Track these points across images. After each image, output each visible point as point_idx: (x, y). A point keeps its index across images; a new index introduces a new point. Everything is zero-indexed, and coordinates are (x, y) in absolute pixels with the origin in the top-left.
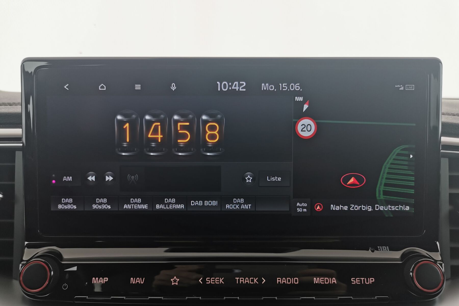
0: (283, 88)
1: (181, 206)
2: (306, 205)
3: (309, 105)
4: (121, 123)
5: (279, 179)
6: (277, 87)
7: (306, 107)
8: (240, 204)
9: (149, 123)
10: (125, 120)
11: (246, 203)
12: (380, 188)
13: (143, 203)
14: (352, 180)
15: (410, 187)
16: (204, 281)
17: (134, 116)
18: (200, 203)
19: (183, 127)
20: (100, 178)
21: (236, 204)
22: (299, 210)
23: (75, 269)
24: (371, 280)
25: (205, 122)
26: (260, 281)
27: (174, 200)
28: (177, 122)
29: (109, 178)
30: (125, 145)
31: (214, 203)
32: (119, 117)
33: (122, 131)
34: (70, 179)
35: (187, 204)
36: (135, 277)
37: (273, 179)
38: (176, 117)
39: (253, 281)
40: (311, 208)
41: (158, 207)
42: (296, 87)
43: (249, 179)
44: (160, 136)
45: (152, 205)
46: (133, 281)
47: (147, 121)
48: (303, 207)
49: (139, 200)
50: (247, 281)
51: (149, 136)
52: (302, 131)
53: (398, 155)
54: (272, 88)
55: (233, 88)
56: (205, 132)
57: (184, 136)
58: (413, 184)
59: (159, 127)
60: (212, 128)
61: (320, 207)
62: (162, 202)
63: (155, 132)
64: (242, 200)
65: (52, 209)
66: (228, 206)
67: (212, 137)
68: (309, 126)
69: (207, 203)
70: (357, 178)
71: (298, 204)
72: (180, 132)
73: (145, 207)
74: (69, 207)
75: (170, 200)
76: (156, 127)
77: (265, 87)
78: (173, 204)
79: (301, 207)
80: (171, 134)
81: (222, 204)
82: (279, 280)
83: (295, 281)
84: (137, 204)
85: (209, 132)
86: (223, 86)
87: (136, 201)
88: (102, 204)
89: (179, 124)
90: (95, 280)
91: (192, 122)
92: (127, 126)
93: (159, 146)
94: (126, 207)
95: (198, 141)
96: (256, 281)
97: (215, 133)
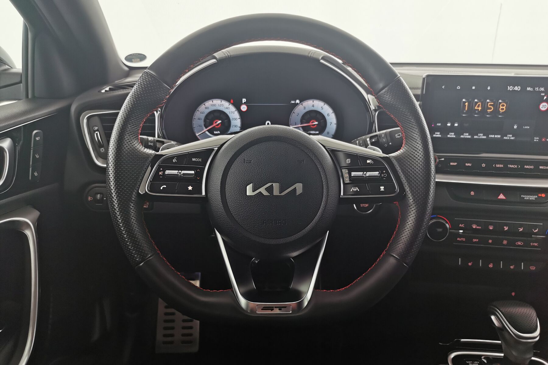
0: (536, 89)
1: (485, 137)
2: (538, 138)
3: (547, 97)
4: (465, 102)
5: (529, 127)
6: (534, 89)
7: (545, 98)
8: (510, 137)
9: (477, 103)
10: (466, 101)
11: (512, 137)
13: (469, 135)
16: (495, 165)
17: (470, 100)
18: (493, 136)
19: (490, 105)
20: (453, 125)
21: (509, 137)
22: (535, 140)
23: (443, 159)
25: (500, 103)
26: (518, 166)
27: (482, 135)
28: (488, 102)
29: (456, 125)
30: (465, 111)
31: (499, 136)
32: (464, 100)
33: (464, 106)
34: (439, 124)
35: (488, 136)
36: (468, 163)
37: (526, 127)
39: (515, 166)
40: (540, 140)
41: (475, 137)
42: (542, 89)
43: (515, 127)
44: (480, 108)
45: (473, 136)
46: (467, 164)
48: (537, 139)
49: (468, 134)
50: (513, 166)
51: (476, 108)
52: (542, 108)
54: (532, 89)
55: (515, 89)
56: (499, 107)
57: (491, 109)
59: (480, 105)
61: (544, 139)
62: (477, 135)
63: (478, 106)
64: (511, 136)
66: (505, 138)
67: (502, 109)
68: (545, 106)
69: (496, 136)
71: (535, 138)
72: (489, 107)
73: (470, 137)
74: (438, 136)
75: (480, 135)
76: (479, 104)
77: (529, 89)
78: (482, 136)
79: (536, 139)
80: (485, 108)
81: (502, 137)
82: (525, 167)
83: (532, 167)
84: (467, 136)
85: (501, 107)
86: (510, 88)
87: (466, 134)
88: (452, 135)
89: (489, 104)
90: (452, 164)
91: (494, 103)
92: (467, 104)
93: (479, 112)
94: (462, 136)
95: (496, 110)
96: (516, 166)
97: (504, 107)
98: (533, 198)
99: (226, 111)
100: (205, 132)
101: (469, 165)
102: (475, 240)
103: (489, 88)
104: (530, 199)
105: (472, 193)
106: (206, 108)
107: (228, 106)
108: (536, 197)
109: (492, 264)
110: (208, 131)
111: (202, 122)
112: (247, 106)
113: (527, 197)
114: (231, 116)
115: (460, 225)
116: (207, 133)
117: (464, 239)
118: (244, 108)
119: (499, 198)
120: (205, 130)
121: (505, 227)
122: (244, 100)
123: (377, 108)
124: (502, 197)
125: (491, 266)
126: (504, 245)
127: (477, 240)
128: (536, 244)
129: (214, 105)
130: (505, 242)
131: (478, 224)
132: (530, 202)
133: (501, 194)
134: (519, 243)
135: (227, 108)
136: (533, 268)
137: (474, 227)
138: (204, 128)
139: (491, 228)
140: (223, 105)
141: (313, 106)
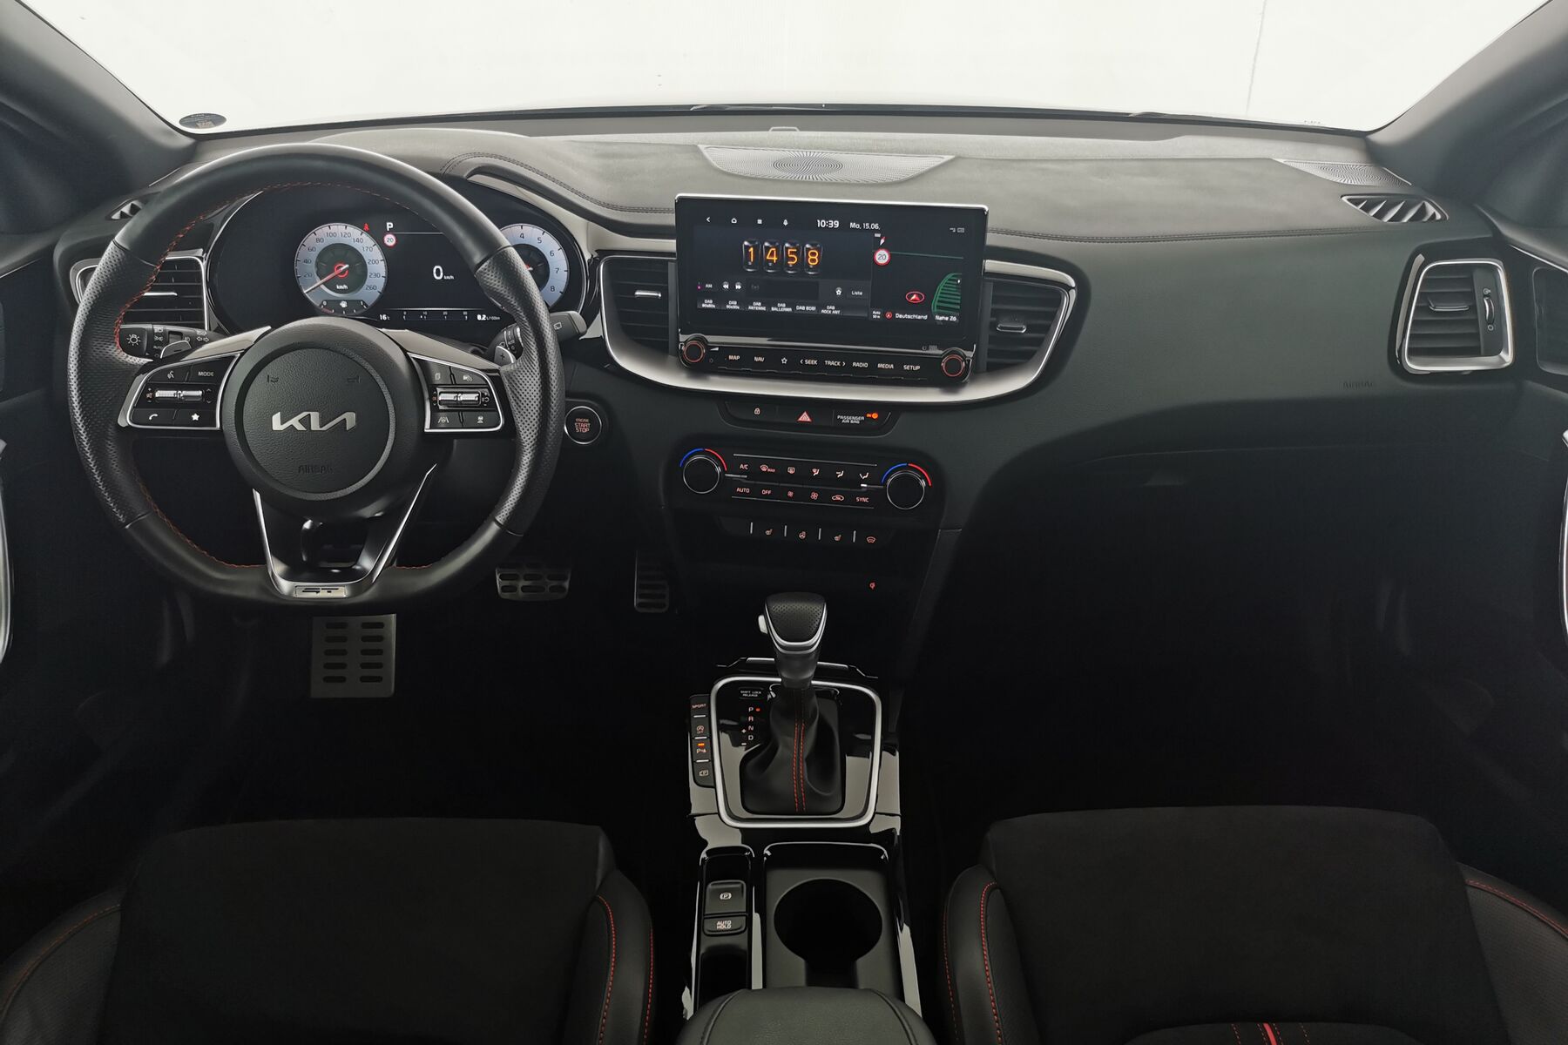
0: (866, 226)
1: (789, 310)
2: (879, 313)
3: (885, 240)
4: (747, 247)
5: (861, 294)
6: (862, 226)
7: (882, 241)
8: (832, 310)
9: (768, 248)
10: (750, 245)
11: (836, 309)
12: (935, 303)
13: (762, 306)
14: (914, 297)
15: (958, 304)
16: (804, 362)
17: (757, 243)
18: (803, 308)
19: (792, 253)
20: (732, 286)
21: (829, 310)
22: (874, 317)
23: (717, 349)
24: (918, 368)
25: (808, 249)
26: (841, 364)
27: (784, 305)
28: (787, 248)
29: (738, 287)
30: (750, 264)
31: (813, 308)
32: (746, 243)
33: (748, 253)
34: (710, 286)
35: (794, 308)
36: (758, 356)
37: (856, 293)
38: (787, 245)
39: (836, 364)
40: (883, 315)
41: (773, 309)
42: (876, 226)
43: (839, 292)
44: (775, 258)
45: (769, 307)
46: (756, 359)
47: (766, 247)
49: (760, 304)
50: (833, 363)
51: (768, 258)
52: (879, 259)
53: (950, 280)
54: (857, 226)
55: (829, 225)
56: (808, 257)
57: (793, 259)
58: (959, 302)
59: (775, 252)
60: (813, 254)
61: (890, 315)
62: (776, 306)
63: (772, 255)
64: (833, 308)
65: (698, 307)
66: (823, 311)
67: (813, 260)
68: (884, 256)
69: (808, 308)
70: (918, 295)
71: (874, 312)
72: (790, 256)
73: (764, 309)
74: (709, 306)
75: (781, 305)
76: (773, 251)
77: (853, 225)
78: (783, 308)
79: (876, 314)
80: (783, 259)
81: (819, 309)
82: (854, 364)
83: (865, 365)
84: (757, 306)
85: (811, 257)
86: (821, 223)
87: (757, 304)
88: (733, 305)
89: (789, 250)
90: (731, 357)
91: (798, 250)
92: (751, 250)
93: (775, 266)
94: (750, 308)
95: (803, 263)
96: (838, 364)
97: (815, 258)
98: (856, 420)
99: (357, 246)
100: (319, 286)
101: (761, 359)
102: (765, 492)
103: (786, 223)
104: (852, 422)
105: (757, 411)
106: (318, 240)
107: (360, 237)
108: (863, 418)
109: (804, 533)
110: (324, 283)
111: (312, 268)
112: (395, 235)
113: (846, 419)
114: (367, 256)
115: (742, 466)
116: (323, 287)
117: (748, 490)
118: (390, 240)
119: (800, 419)
120: (319, 282)
121: (814, 470)
122: (390, 225)
123: (595, 255)
124: (805, 417)
125: (802, 536)
126: (813, 501)
127: (769, 492)
128: (865, 500)
129: (334, 235)
130: (814, 496)
131: (770, 464)
132: (850, 428)
133: (805, 413)
134: (838, 498)
135: (358, 240)
136: (871, 540)
137: (764, 468)
138: (318, 278)
139: (791, 471)
140: (349, 235)
141: (522, 236)
